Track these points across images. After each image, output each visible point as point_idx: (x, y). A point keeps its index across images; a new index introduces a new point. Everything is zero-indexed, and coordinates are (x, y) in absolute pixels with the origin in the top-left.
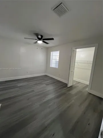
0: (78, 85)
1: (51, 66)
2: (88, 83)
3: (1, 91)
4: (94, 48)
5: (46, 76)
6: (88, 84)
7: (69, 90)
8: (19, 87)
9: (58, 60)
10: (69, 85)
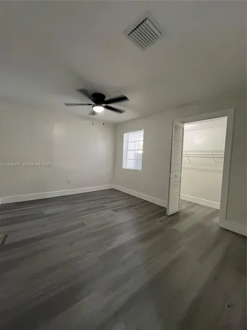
0: (192, 210)
1: (124, 167)
2: (217, 205)
3: (2, 225)
4: (224, 120)
5: (113, 191)
6: (219, 208)
7: (172, 223)
8: (48, 216)
9: (141, 152)
10: (171, 211)
